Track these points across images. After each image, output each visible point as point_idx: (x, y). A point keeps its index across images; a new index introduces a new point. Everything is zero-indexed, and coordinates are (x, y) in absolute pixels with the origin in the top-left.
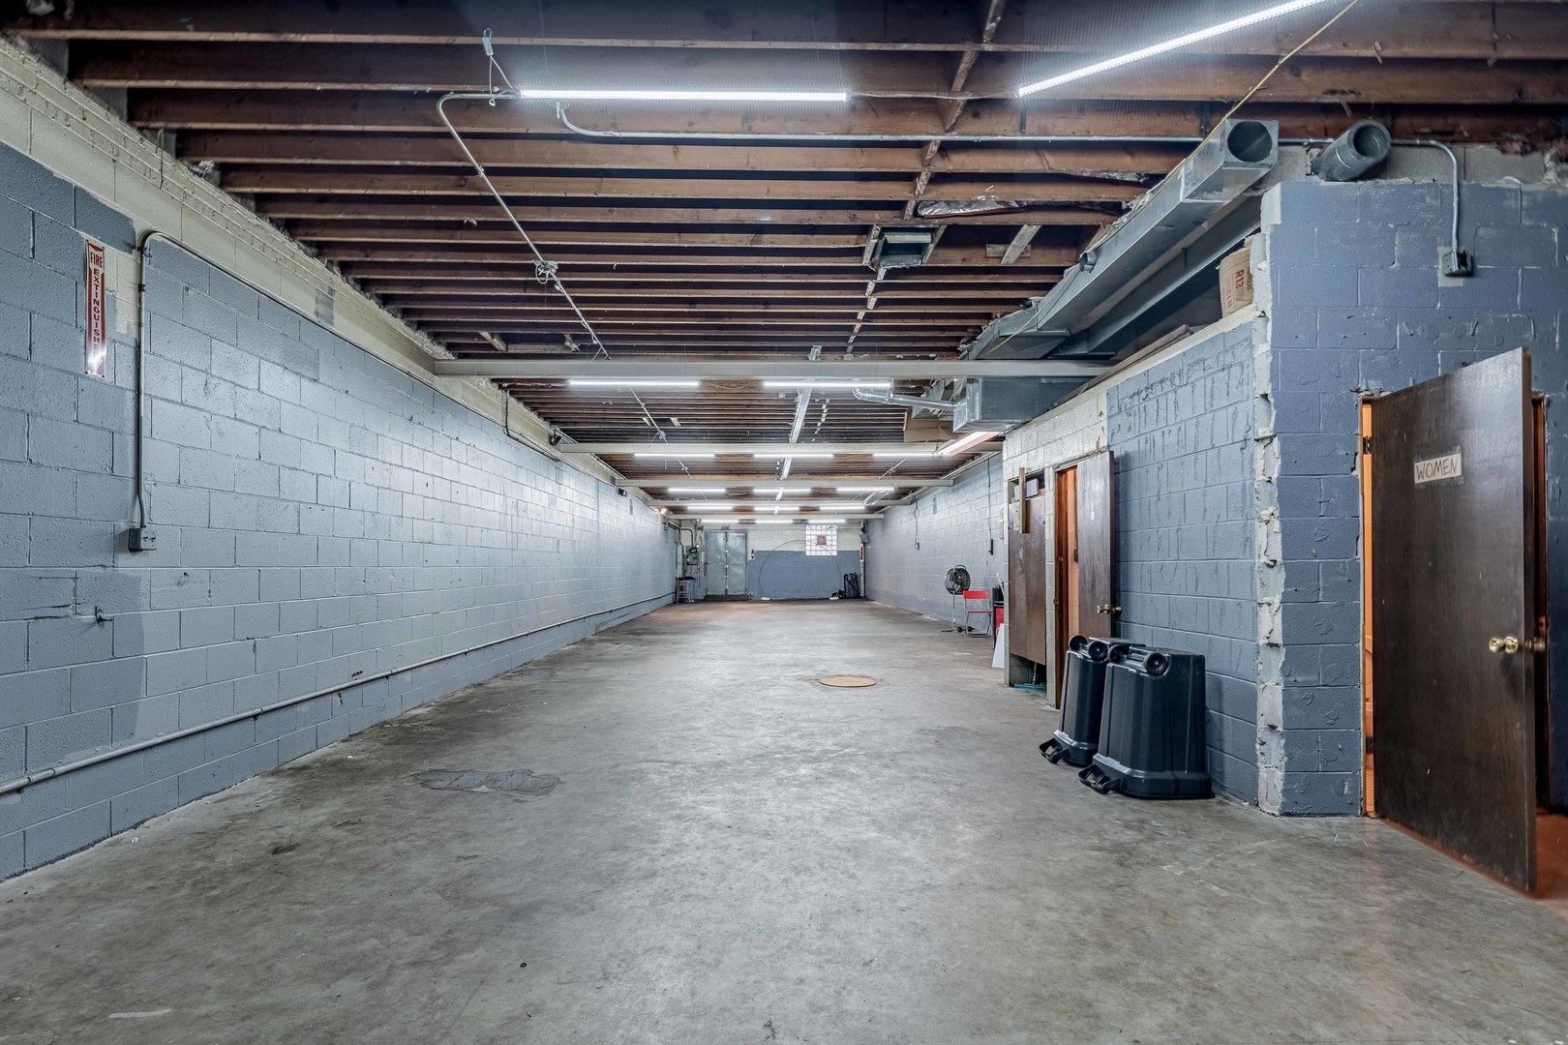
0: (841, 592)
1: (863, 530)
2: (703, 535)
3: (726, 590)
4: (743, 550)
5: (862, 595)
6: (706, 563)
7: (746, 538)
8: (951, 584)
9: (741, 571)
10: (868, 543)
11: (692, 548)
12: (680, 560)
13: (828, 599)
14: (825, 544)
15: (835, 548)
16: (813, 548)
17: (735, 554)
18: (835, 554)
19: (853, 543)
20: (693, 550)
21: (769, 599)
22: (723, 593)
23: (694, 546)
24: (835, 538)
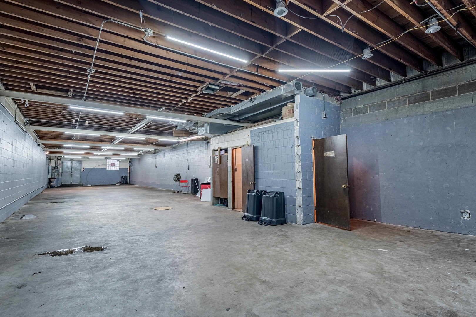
0: (120, 182)
1: (130, 162)
2: (61, 162)
3: (71, 182)
4: (80, 168)
5: (128, 183)
6: (62, 173)
7: (81, 163)
8: (175, 178)
9: (78, 175)
10: (132, 166)
11: (56, 167)
12: (50, 171)
13: (115, 185)
14: (114, 166)
15: (118, 167)
16: (110, 167)
17: (76, 169)
18: (118, 169)
19: (126, 166)
20: (55, 168)
21: (90, 185)
22: (70, 184)
23: (56, 166)
24: (119, 164)
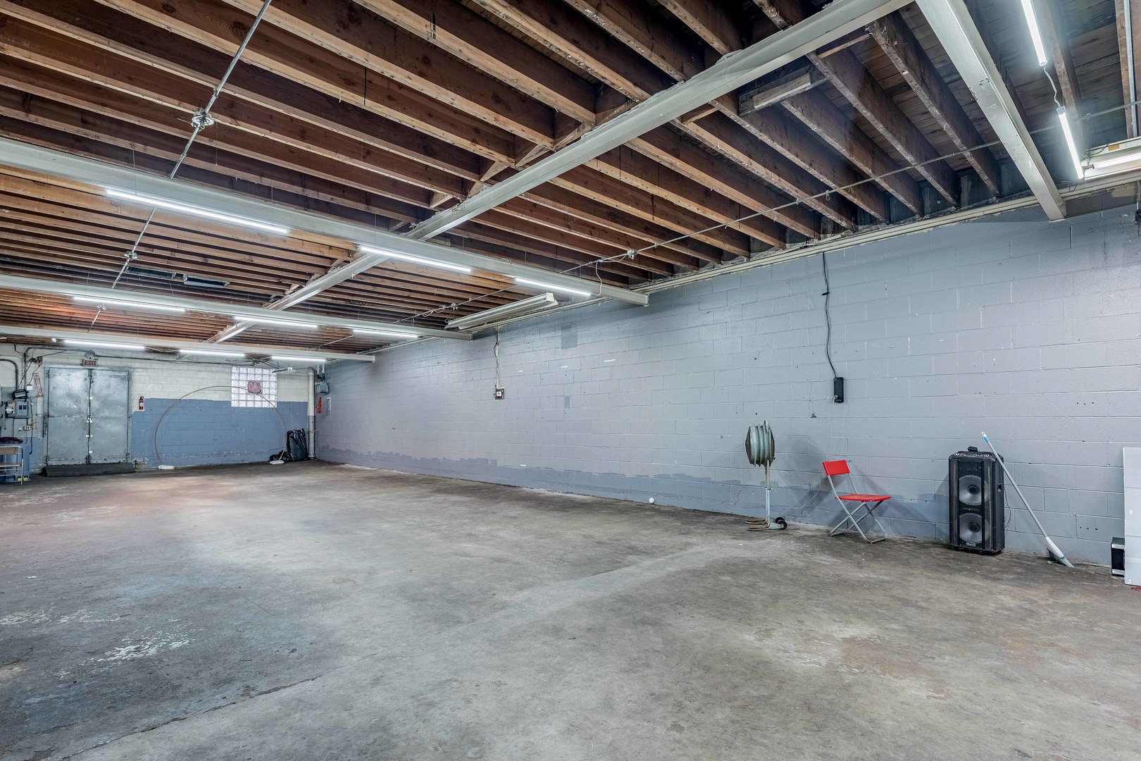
0: (284, 455)
1: (320, 377)
2: (40, 372)
3: (88, 457)
4: (124, 397)
5: (311, 455)
6: (46, 416)
7: (129, 379)
9: (117, 428)
10: (328, 393)
11: (17, 391)
13: (270, 463)
14: (259, 392)
15: (273, 398)
16: (243, 397)
17: (106, 403)
18: (274, 404)
19: (302, 392)
20: (16, 394)
21: (171, 467)
22: (83, 461)
23: (21, 387)
24: (273, 385)
